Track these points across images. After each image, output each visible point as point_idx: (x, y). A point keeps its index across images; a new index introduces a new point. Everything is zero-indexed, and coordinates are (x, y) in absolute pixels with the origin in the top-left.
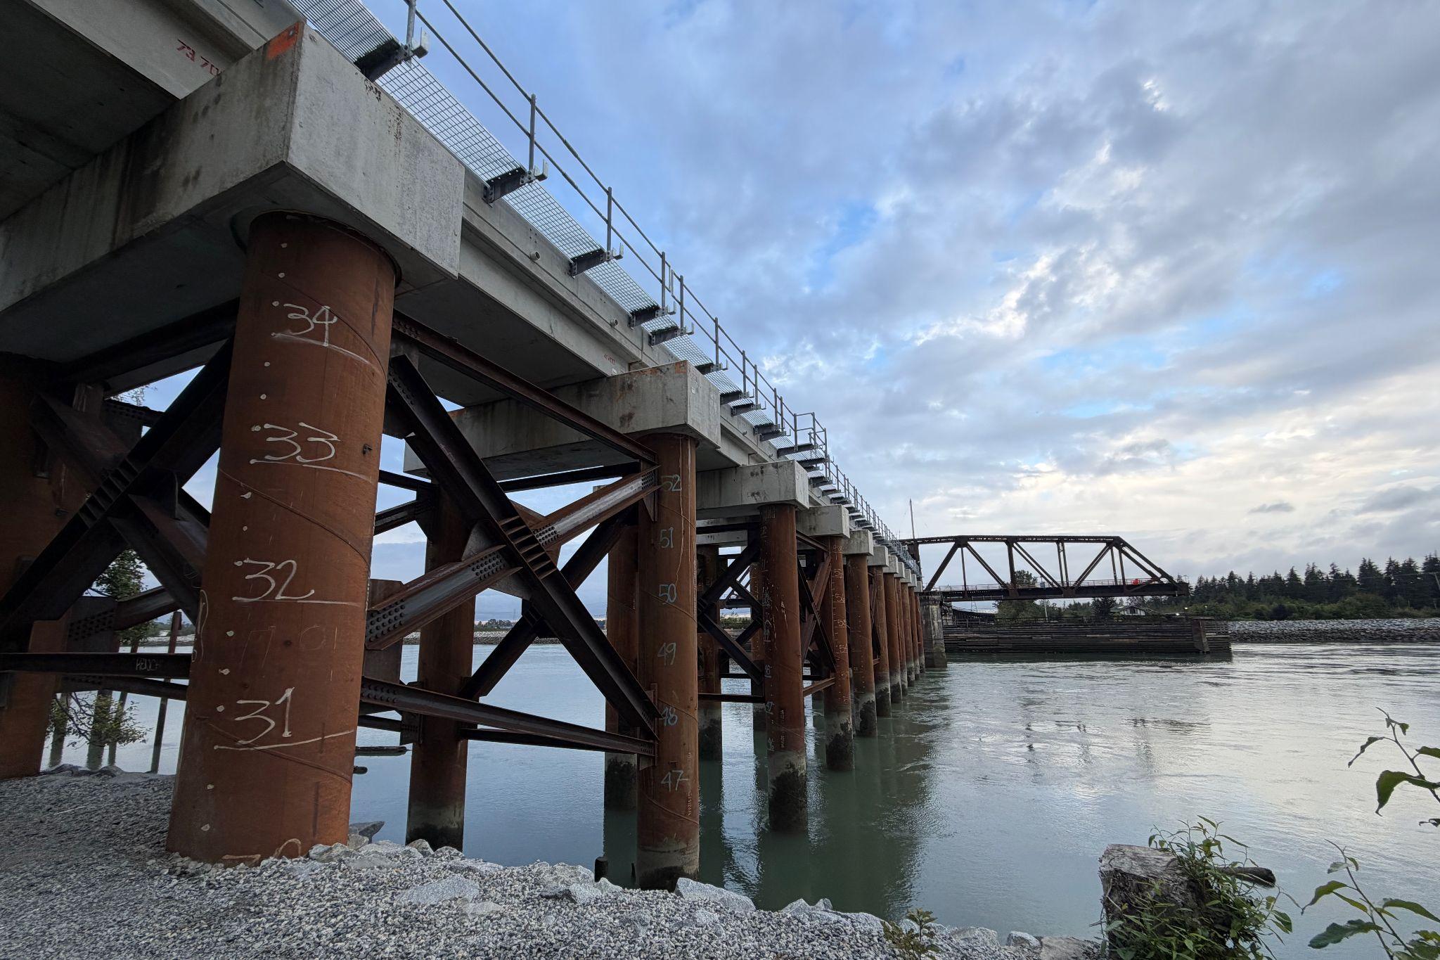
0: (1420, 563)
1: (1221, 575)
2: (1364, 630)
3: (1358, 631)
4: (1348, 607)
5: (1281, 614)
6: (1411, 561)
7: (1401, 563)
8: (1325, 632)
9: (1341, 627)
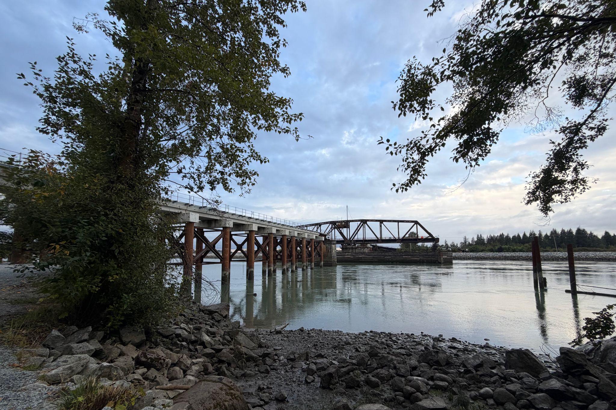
0: (574, 231)
1: (497, 234)
2: (522, 256)
3: (520, 257)
4: (525, 248)
5: (500, 250)
6: (570, 230)
7: (566, 231)
8: (508, 257)
9: (515, 255)
